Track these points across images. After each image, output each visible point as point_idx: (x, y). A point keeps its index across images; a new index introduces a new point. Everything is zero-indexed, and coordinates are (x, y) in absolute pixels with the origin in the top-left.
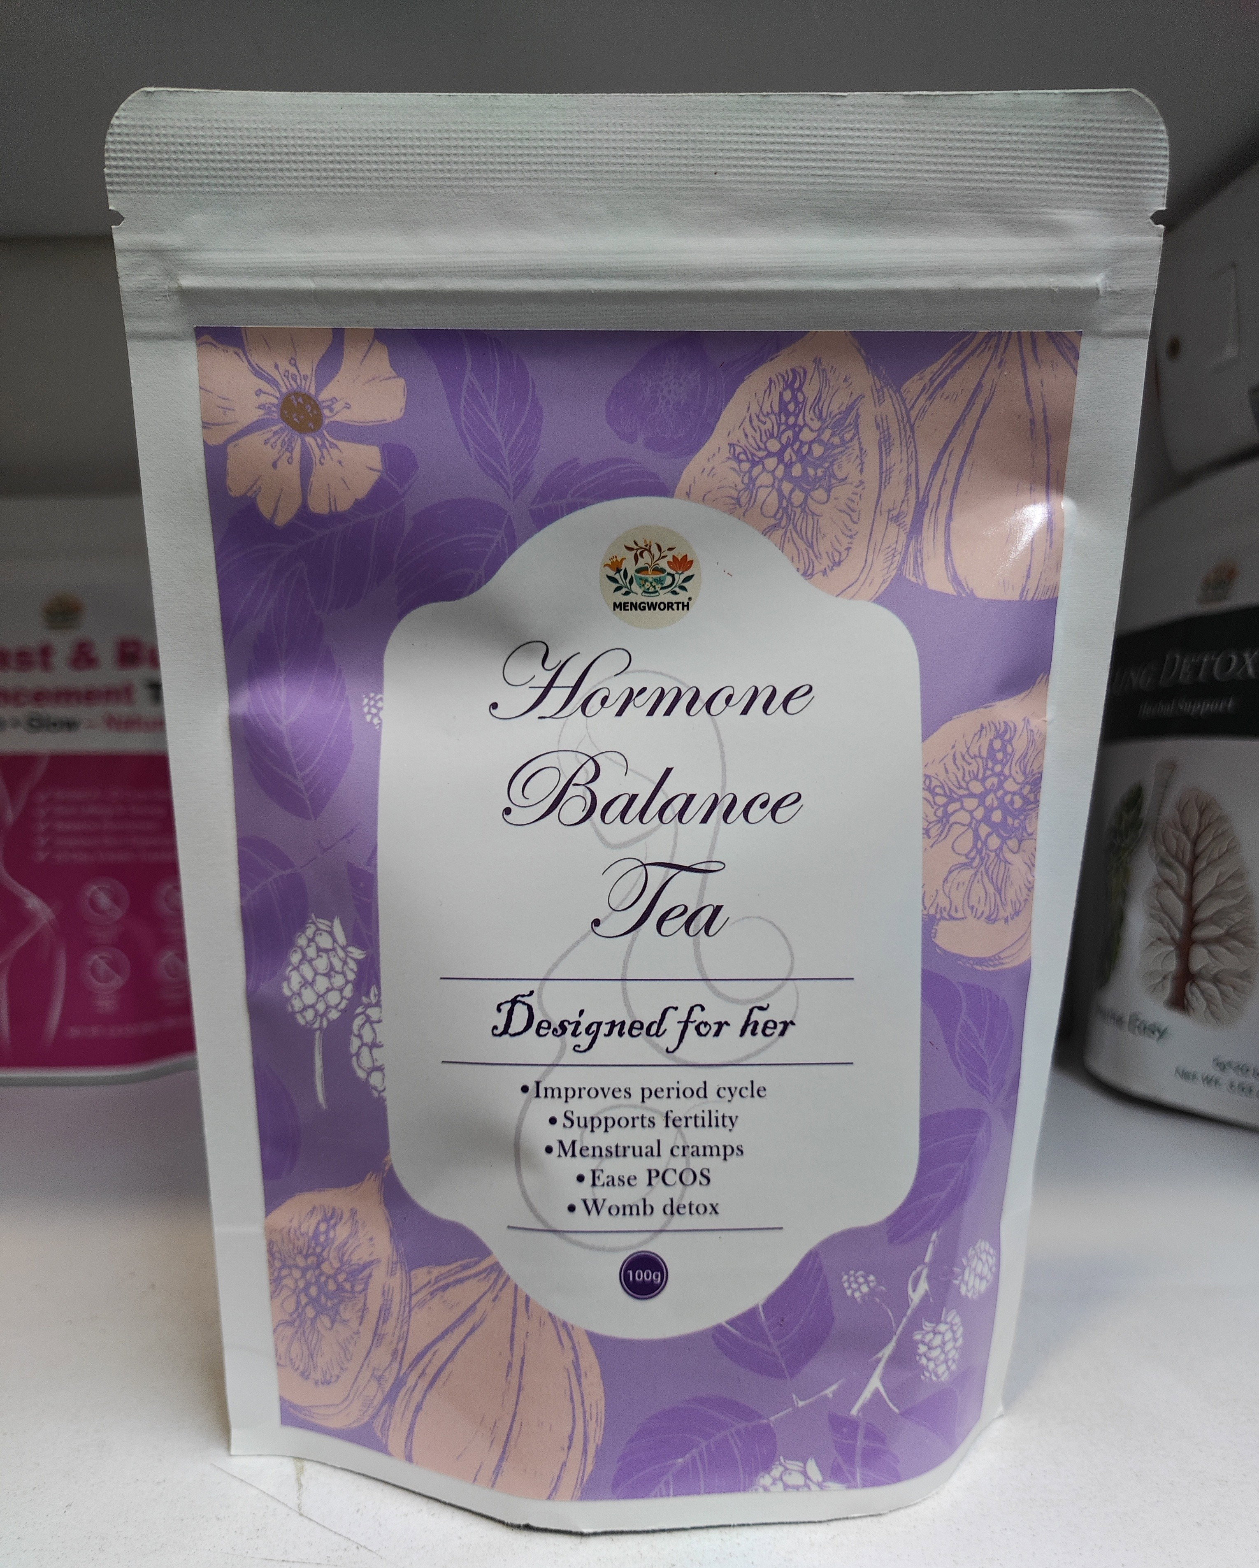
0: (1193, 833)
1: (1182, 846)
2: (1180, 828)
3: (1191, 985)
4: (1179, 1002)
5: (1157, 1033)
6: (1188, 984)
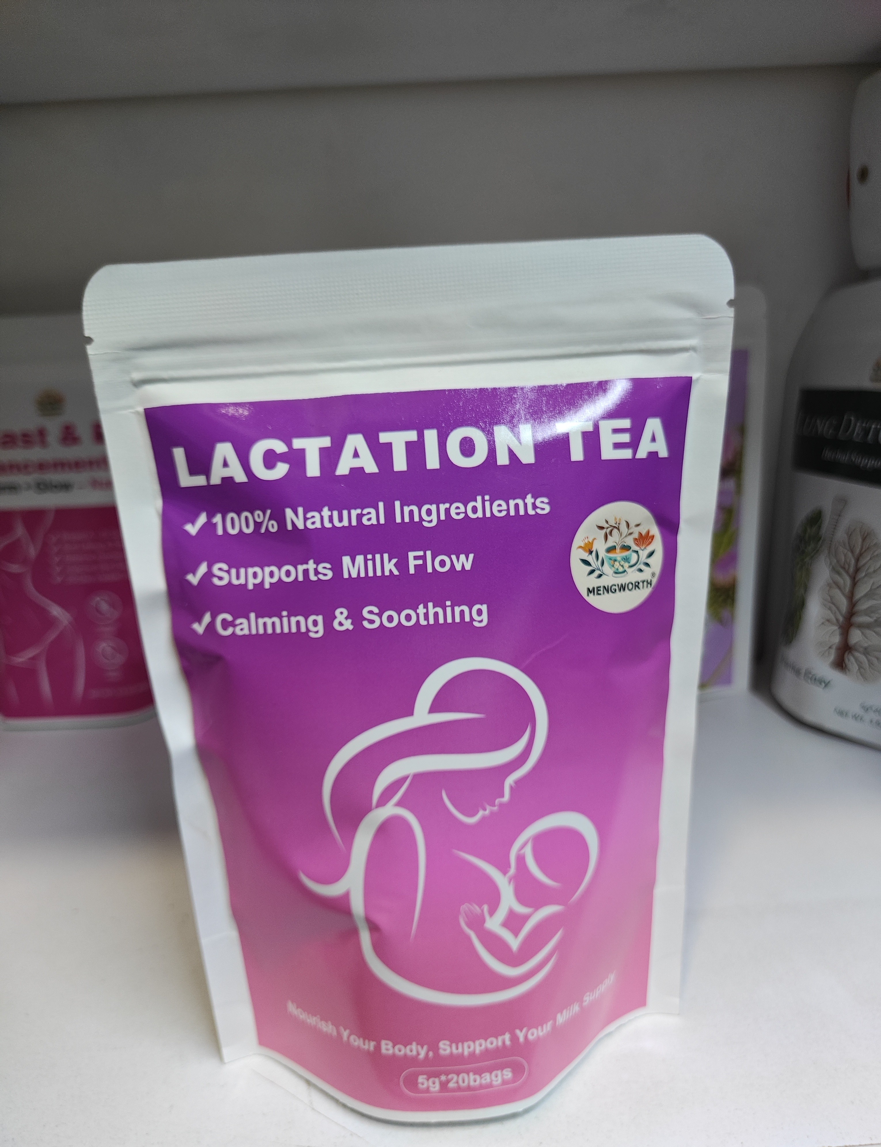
0: (857, 551)
1: (848, 560)
2: (848, 547)
3: (848, 654)
4: (840, 664)
5: (823, 684)
6: (846, 653)
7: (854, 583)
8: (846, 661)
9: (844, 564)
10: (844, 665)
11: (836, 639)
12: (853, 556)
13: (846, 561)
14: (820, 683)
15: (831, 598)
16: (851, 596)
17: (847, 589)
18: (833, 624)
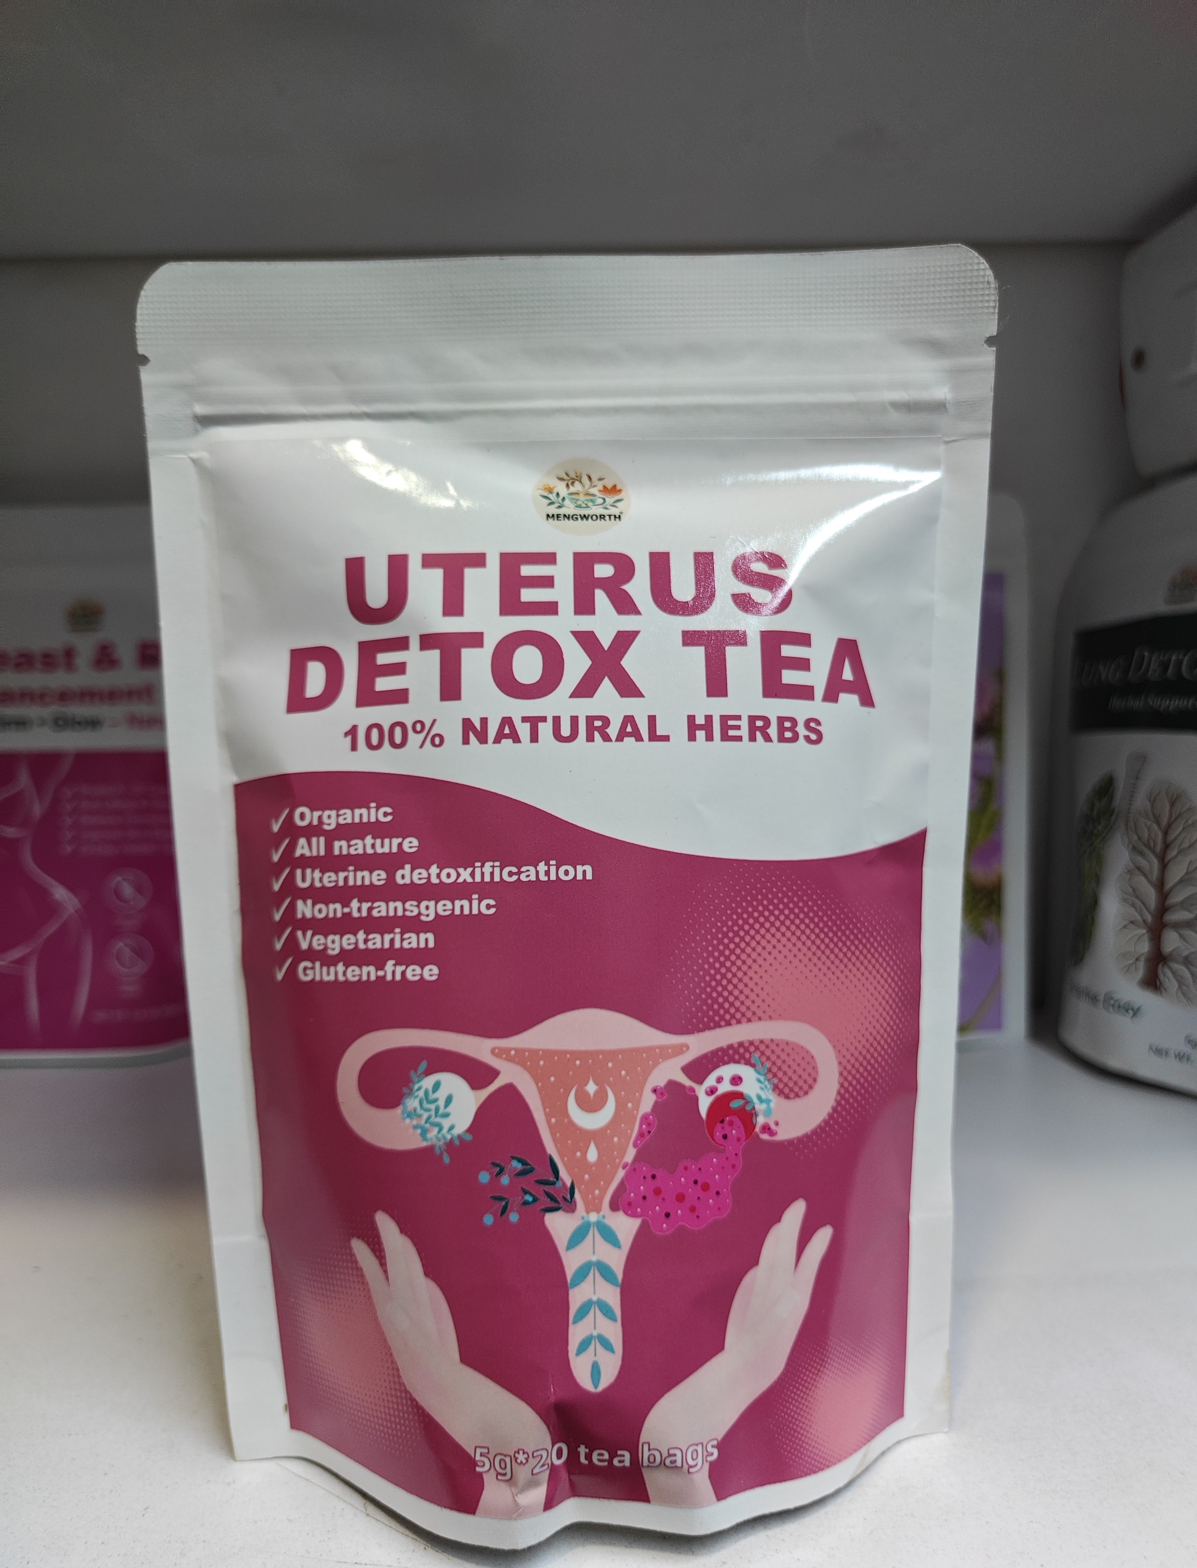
0: (1164, 822)
1: (1154, 836)
2: (1151, 816)
3: (1163, 966)
4: (1152, 982)
5: (1131, 1012)
6: (1160, 966)
7: (1164, 866)
8: (1161, 976)
9: (1148, 841)
10: (1159, 983)
11: (1145, 947)
12: (1160, 828)
13: (1149, 835)
14: (1127, 1011)
15: (1134, 890)
16: (1160, 885)
17: (1155, 875)
18: (1139, 927)
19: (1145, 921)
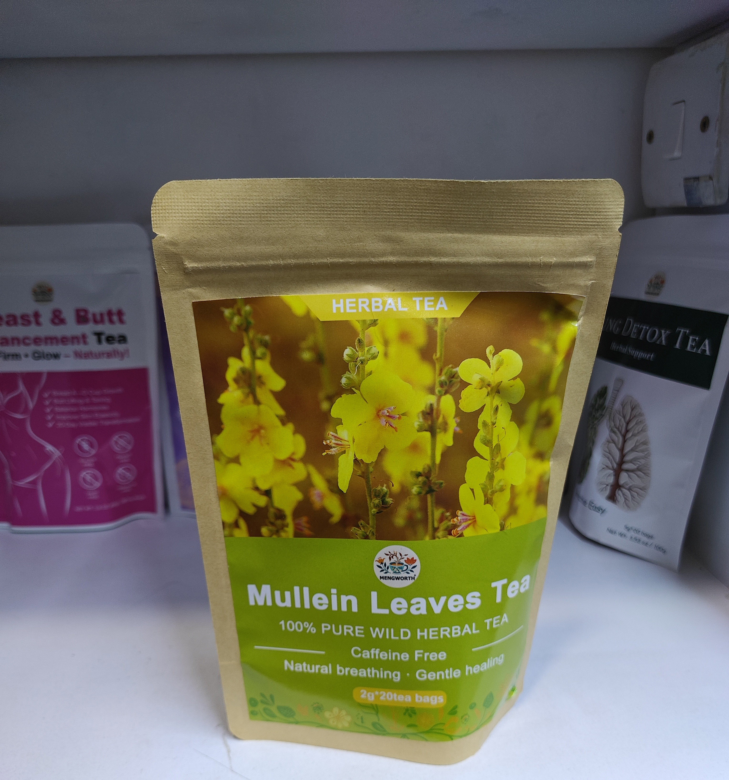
0: (628, 418)
1: (621, 425)
2: (622, 415)
3: (618, 490)
4: (612, 498)
5: (601, 510)
6: (617, 490)
7: (624, 441)
8: (617, 495)
9: (619, 427)
10: (615, 498)
11: (611, 480)
12: (625, 421)
13: (619, 424)
14: (599, 510)
15: (609, 451)
16: (622, 450)
17: (620, 445)
18: (610, 469)
19: (613, 467)
